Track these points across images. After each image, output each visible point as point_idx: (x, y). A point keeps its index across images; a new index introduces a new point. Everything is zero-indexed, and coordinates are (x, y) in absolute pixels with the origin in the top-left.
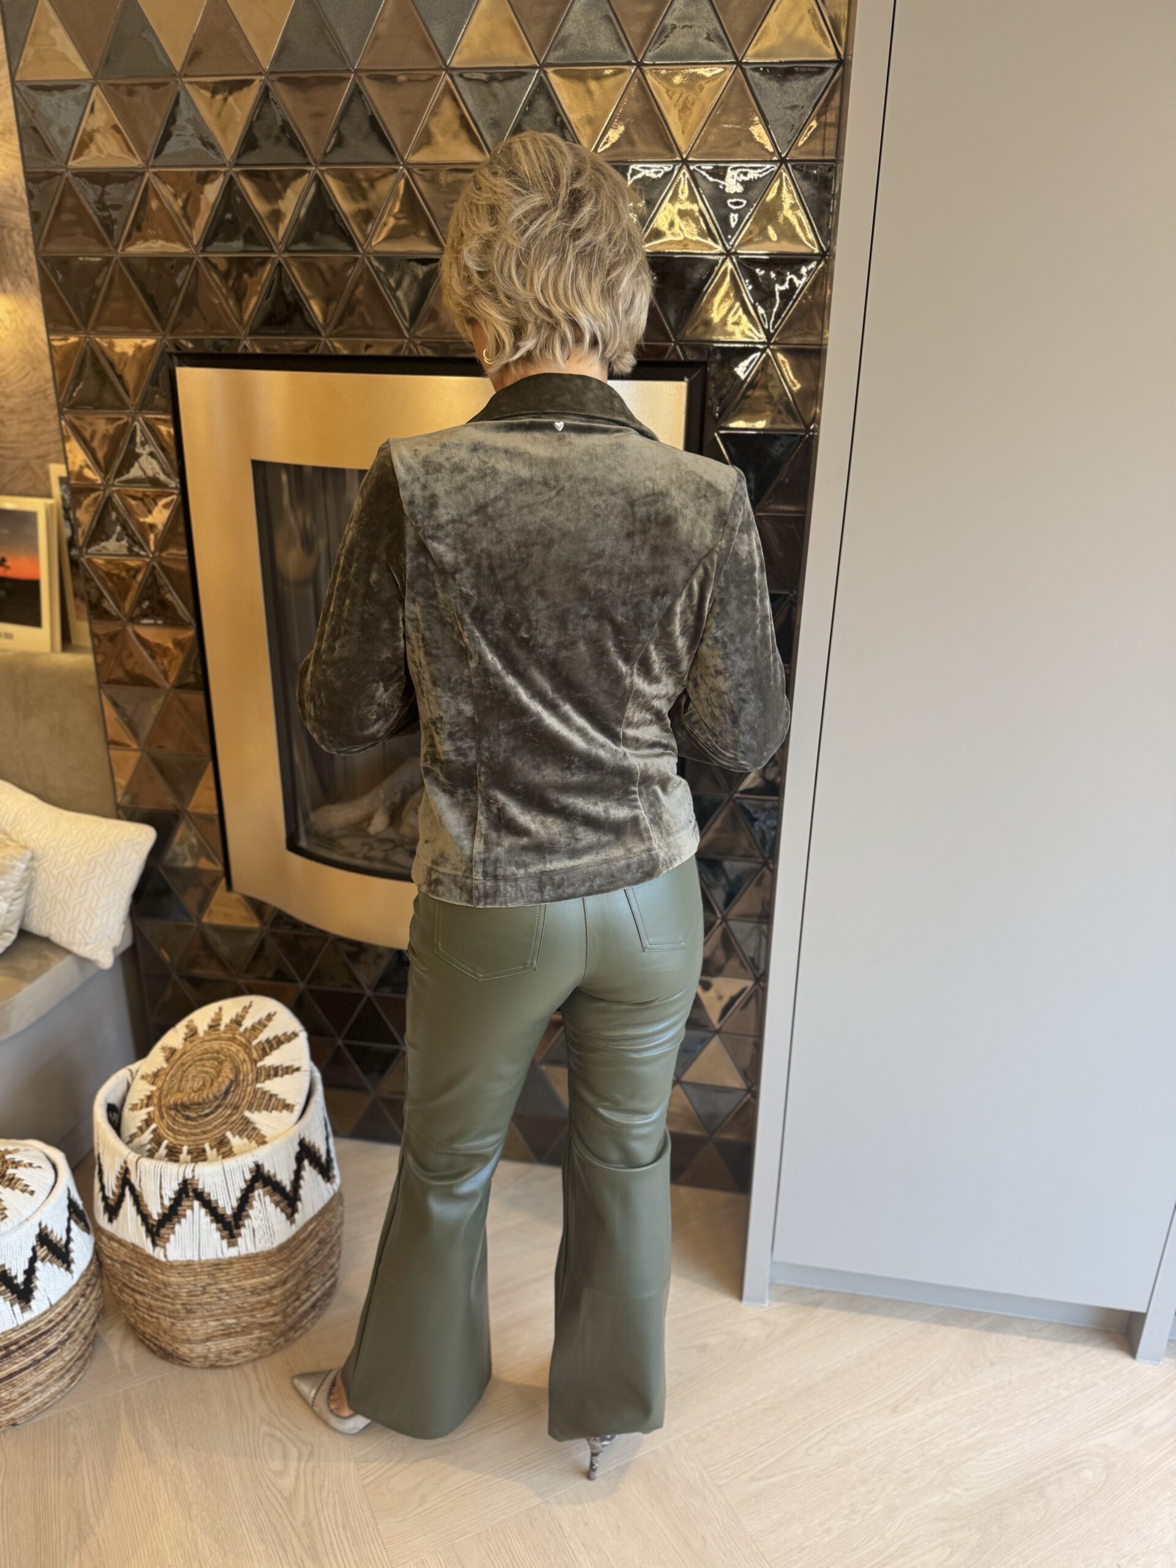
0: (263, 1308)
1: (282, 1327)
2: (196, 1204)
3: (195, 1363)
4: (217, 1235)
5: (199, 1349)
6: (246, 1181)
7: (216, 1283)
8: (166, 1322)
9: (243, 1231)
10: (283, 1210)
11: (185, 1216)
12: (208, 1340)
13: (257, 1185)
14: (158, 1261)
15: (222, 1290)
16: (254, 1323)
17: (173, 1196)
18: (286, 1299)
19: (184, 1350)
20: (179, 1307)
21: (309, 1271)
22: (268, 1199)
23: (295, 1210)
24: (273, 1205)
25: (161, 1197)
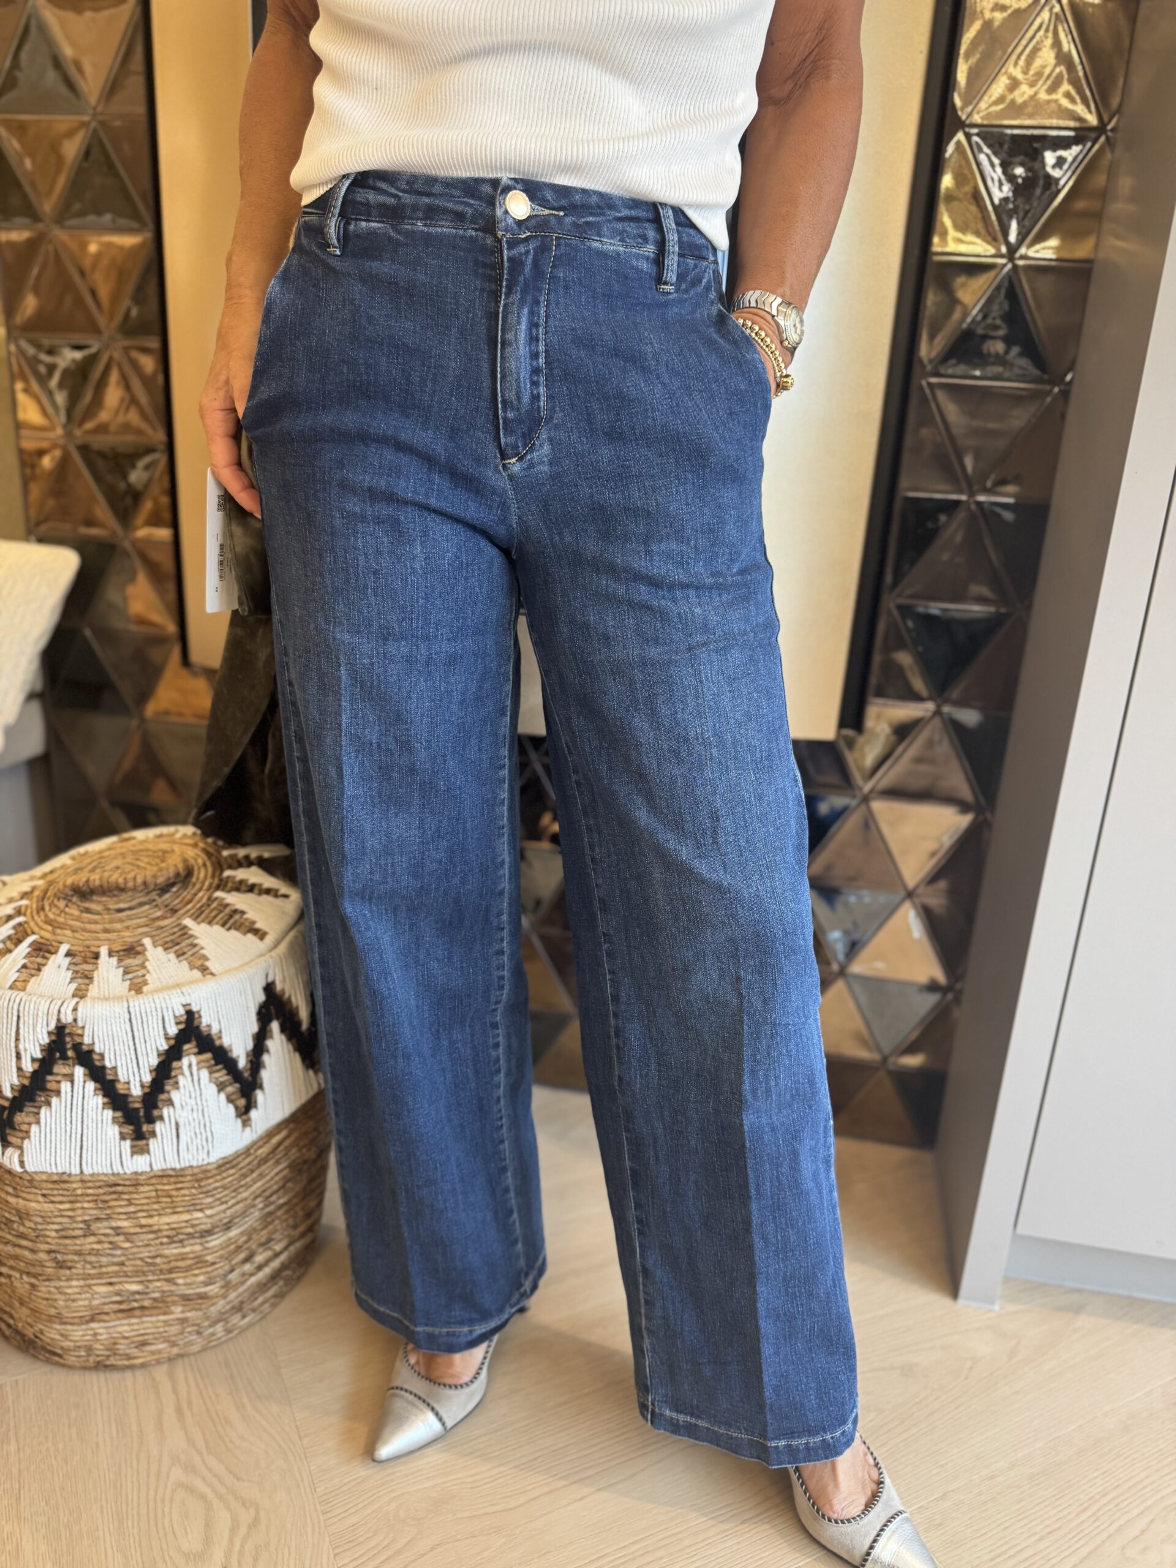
0: (188, 1269)
1: (221, 1305)
2: (79, 1071)
3: (71, 1360)
4: (114, 1131)
5: (79, 1334)
6: (167, 1038)
7: (109, 1218)
8: (22, 1284)
9: (158, 1127)
10: (230, 1100)
11: (58, 1093)
12: (92, 1319)
13: (186, 1047)
14: (9, 1172)
15: (118, 1231)
16: (172, 1292)
17: (38, 1055)
18: (228, 1257)
19: (52, 1334)
20: (43, 1256)
21: (270, 1213)
22: (205, 1074)
23: (250, 1105)
24: (213, 1088)
25: (18, 1056)
